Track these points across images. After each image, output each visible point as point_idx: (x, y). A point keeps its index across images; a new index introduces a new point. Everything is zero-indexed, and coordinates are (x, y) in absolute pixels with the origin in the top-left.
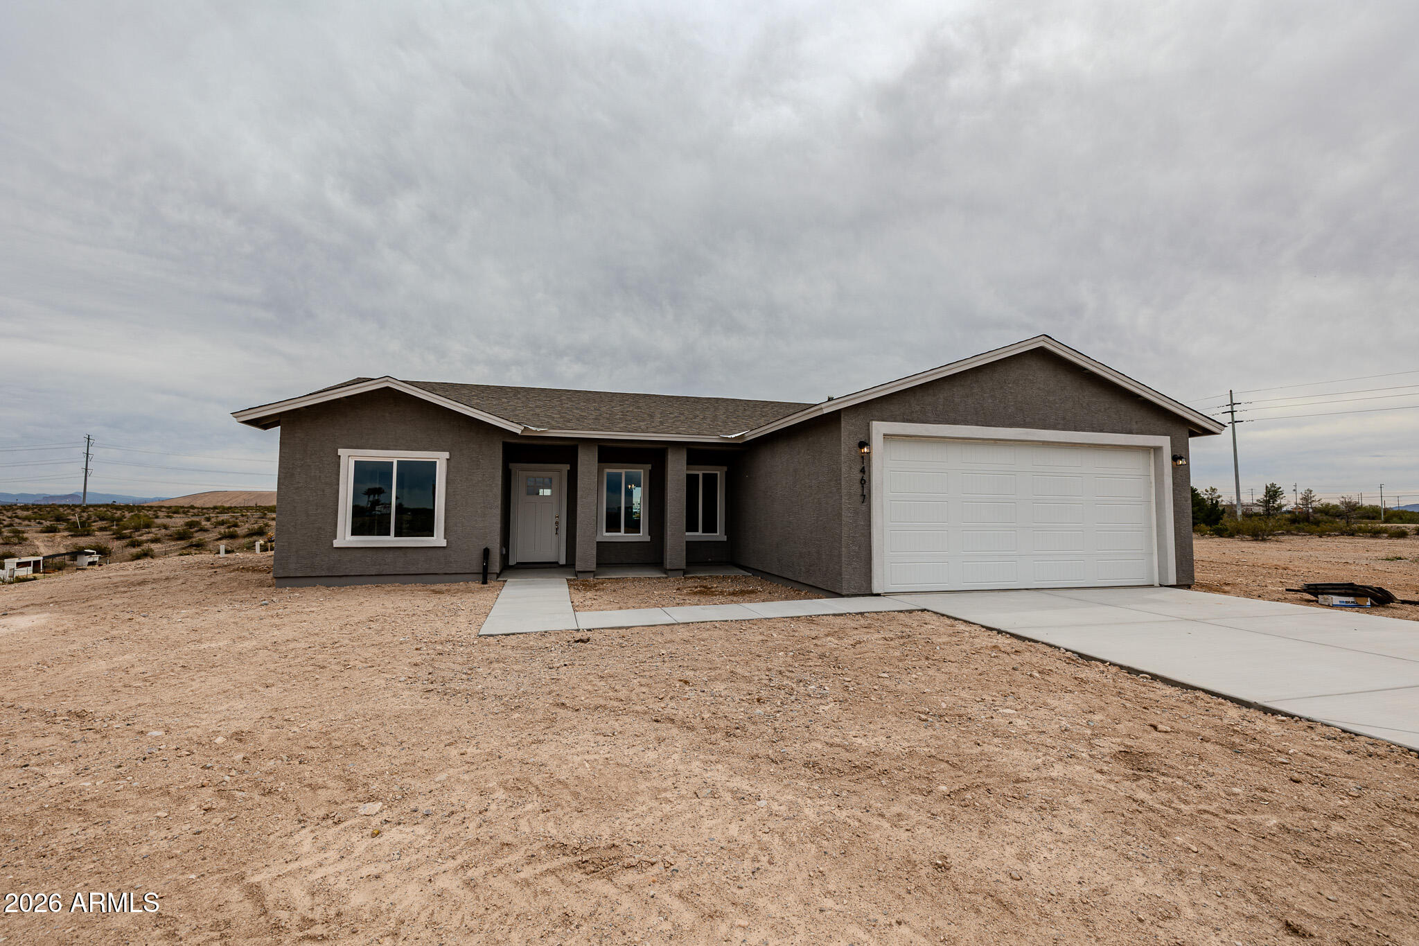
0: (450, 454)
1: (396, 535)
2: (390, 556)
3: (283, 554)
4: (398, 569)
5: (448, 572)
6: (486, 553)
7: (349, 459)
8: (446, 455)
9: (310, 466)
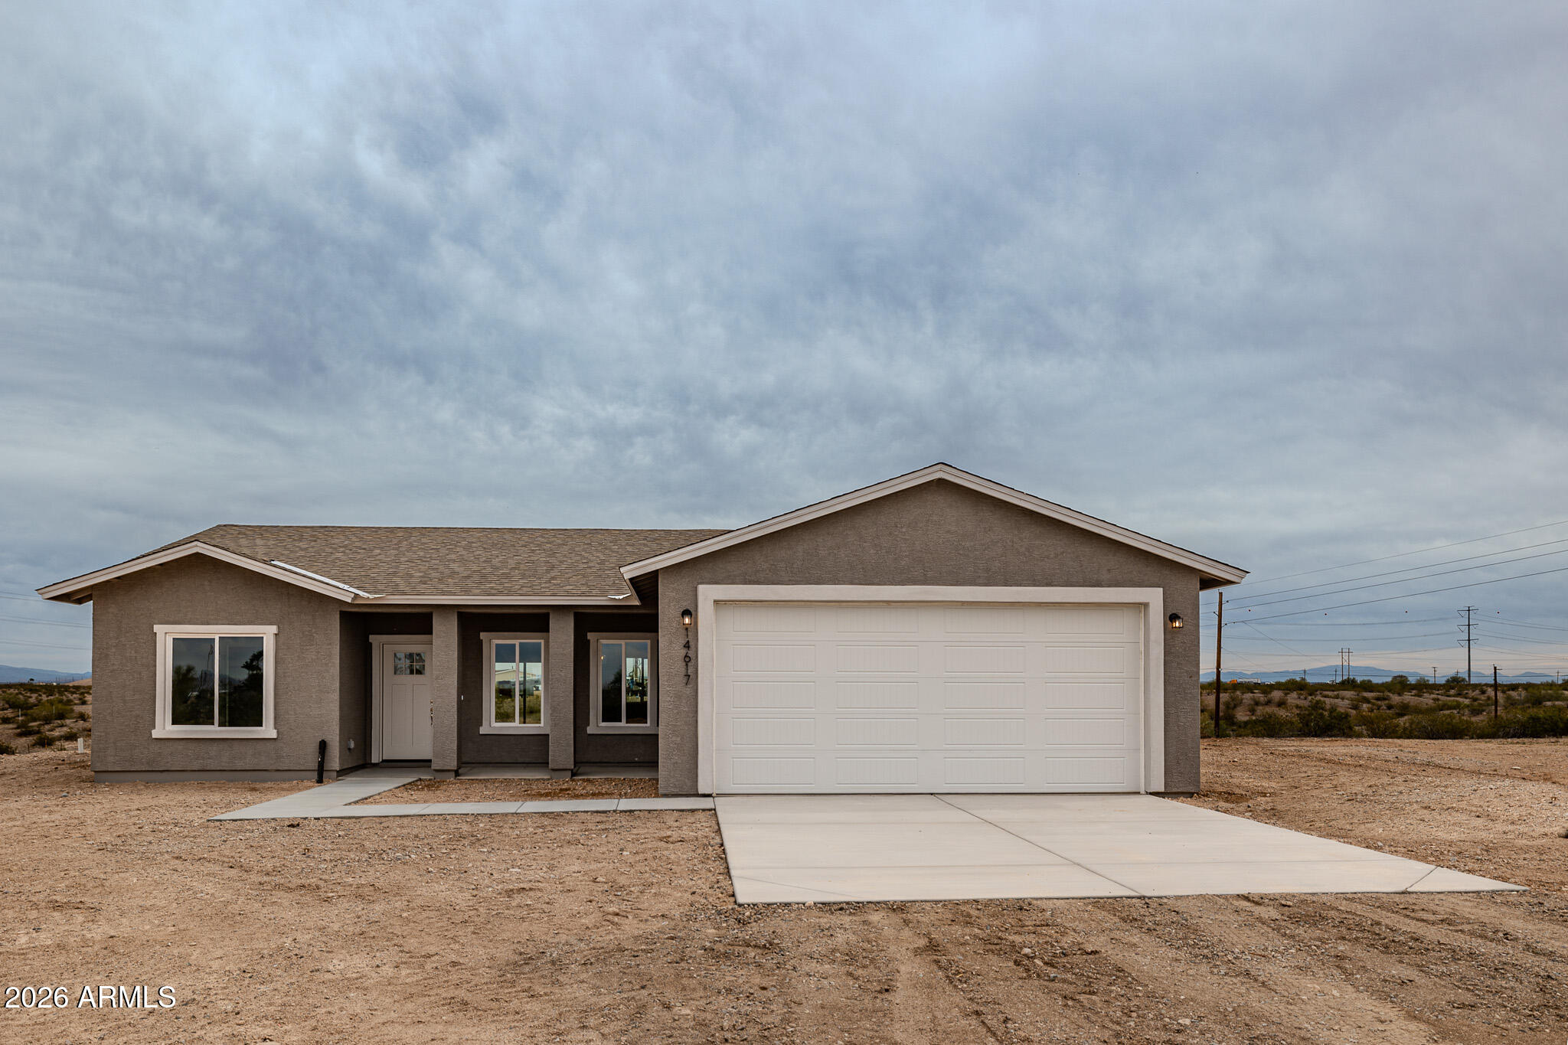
0: (279, 628)
1: (221, 724)
2: (214, 749)
3: (101, 746)
4: (223, 764)
5: (281, 769)
6: (323, 746)
7: (166, 635)
8: (274, 629)
9: (125, 645)
